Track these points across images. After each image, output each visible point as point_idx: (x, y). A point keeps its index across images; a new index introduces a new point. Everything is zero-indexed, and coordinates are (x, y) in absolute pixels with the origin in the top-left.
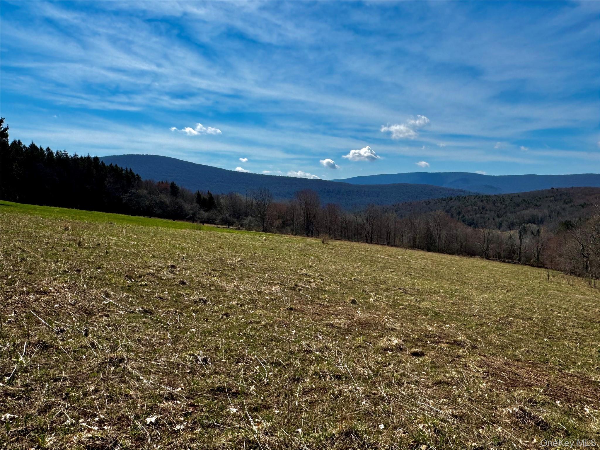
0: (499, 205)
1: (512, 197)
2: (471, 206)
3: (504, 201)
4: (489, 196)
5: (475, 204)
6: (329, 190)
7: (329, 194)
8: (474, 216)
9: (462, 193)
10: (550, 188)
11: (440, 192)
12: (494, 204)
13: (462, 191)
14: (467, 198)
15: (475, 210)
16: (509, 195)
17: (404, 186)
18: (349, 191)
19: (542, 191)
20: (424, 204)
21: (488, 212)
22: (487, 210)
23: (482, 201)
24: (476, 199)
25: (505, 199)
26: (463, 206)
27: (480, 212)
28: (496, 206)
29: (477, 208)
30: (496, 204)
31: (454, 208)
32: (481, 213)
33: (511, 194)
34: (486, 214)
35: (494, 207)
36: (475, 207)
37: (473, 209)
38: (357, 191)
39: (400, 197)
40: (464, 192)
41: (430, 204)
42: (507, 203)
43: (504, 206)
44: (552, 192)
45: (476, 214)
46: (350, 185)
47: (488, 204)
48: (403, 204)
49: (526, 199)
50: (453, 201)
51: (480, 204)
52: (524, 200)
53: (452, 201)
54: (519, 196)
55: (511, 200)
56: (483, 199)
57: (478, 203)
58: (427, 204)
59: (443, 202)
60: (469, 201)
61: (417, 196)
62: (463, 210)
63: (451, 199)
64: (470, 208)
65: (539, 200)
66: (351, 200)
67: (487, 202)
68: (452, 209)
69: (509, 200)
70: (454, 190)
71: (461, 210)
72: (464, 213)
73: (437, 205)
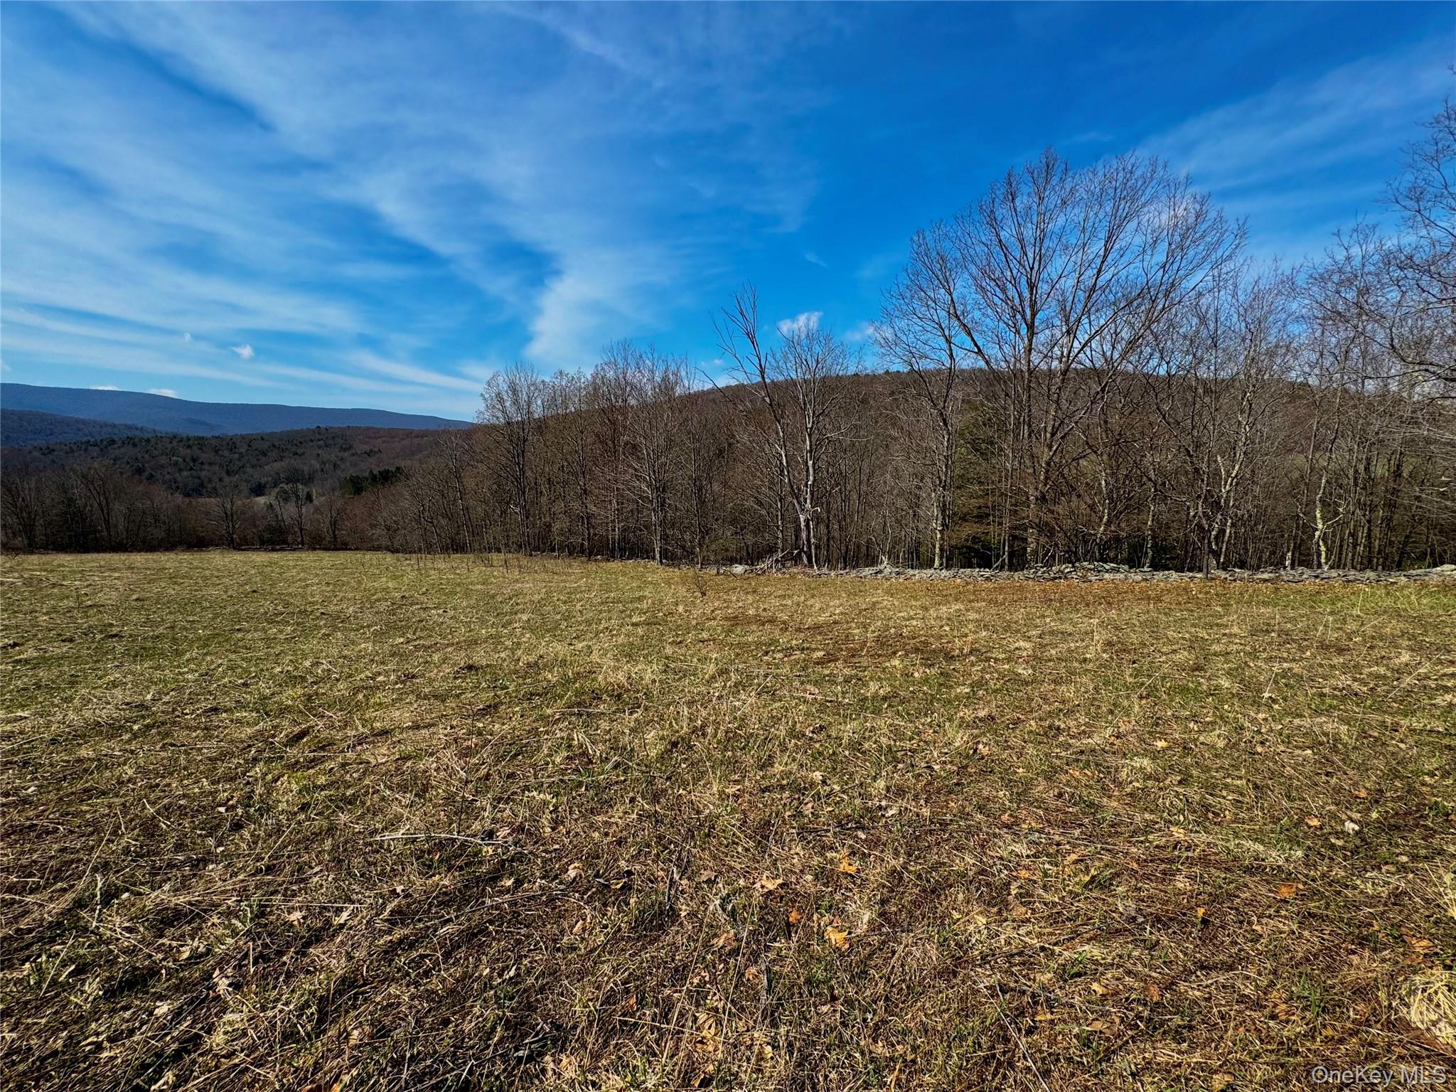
0: (226, 453)
1: (249, 441)
2: (164, 457)
3: (235, 447)
4: (202, 439)
5: (174, 452)
8: (177, 475)
10: (314, 427)
12: (216, 452)
13: (137, 429)
14: (152, 441)
15: (176, 463)
16: (243, 437)
19: (302, 431)
21: (206, 467)
22: (202, 463)
23: (189, 447)
24: (175, 444)
25: (238, 444)
26: (146, 456)
27: (188, 467)
28: (221, 456)
29: (180, 460)
30: (220, 452)
31: (125, 460)
32: (191, 469)
33: (247, 434)
34: (202, 470)
35: (217, 458)
36: (175, 458)
37: (172, 462)
41: (55, 453)
42: (242, 450)
43: (237, 456)
44: (319, 433)
45: (180, 470)
47: (203, 452)
49: (276, 444)
50: (119, 447)
51: (184, 451)
52: (274, 446)
53: (116, 446)
54: (263, 439)
55: (249, 446)
56: (191, 442)
57: (181, 450)
59: (90, 448)
60: (159, 446)
62: (146, 465)
63: (112, 442)
64: (163, 460)
65: (299, 444)
67: (200, 449)
69: (246, 446)
70: (114, 426)
71: (144, 466)
72: (152, 469)
73: (76, 454)
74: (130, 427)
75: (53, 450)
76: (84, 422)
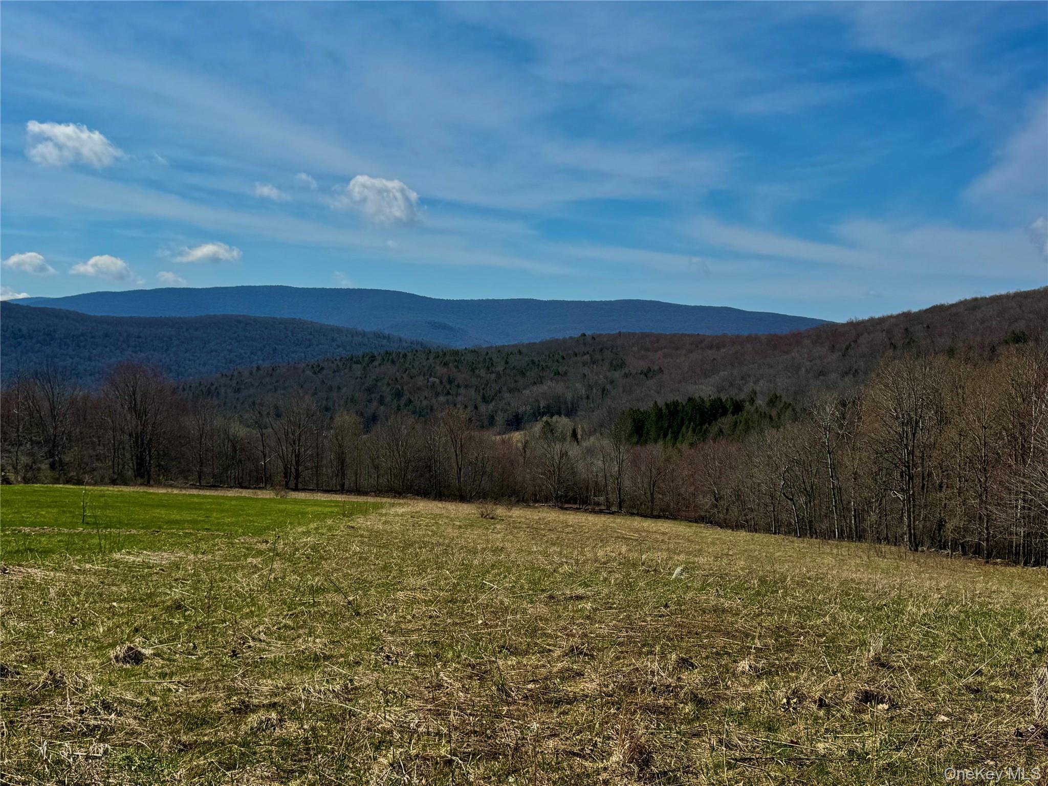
0: (482, 372)
1: (506, 354)
2: (421, 378)
3: (492, 364)
4: (456, 353)
5: (431, 372)
6: (20, 330)
7: (20, 344)
8: (434, 401)
9: (384, 342)
10: (576, 334)
11: (333, 340)
12: (473, 370)
13: (384, 337)
14: (409, 354)
15: (433, 386)
16: (499, 350)
17: (239, 322)
18: (82, 335)
19: (565, 340)
20: (309, 373)
21: (462, 391)
22: (458, 386)
23: (445, 364)
24: (431, 360)
25: (495, 360)
26: (405, 376)
27: (445, 391)
28: (478, 376)
29: (437, 381)
30: (477, 371)
31: (385, 381)
32: (448, 394)
33: (503, 346)
34: (457, 394)
35: (474, 379)
36: (432, 379)
37: (429, 384)
38: (106, 335)
39: (231, 351)
40: (388, 338)
41: (324, 372)
42: (500, 368)
43: (493, 376)
44: (585, 344)
45: (437, 395)
46: (81, 318)
47: (459, 371)
48: (251, 373)
49: (536, 360)
50: (380, 365)
51: (440, 370)
52: (533, 362)
53: (376, 363)
54: (520, 352)
55: (507, 363)
56: (447, 358)
57: (438, 368)
58: (315, 373)
59: (354, 366)
60: (417, 363)
61: (275, 350)
62: (405, 388)
63: (373, 358)
64: (420, 381)
65: (561, 360)
66: (90, 359)
67: (457, 367)
68: (379, 384)
69: (503, 363)
70: (364, 334)
71: (402, 389)
72: (410, 393)
73: (342, 374)
74: (379, 336)
75: (323, 368)
76: (339, 330)
